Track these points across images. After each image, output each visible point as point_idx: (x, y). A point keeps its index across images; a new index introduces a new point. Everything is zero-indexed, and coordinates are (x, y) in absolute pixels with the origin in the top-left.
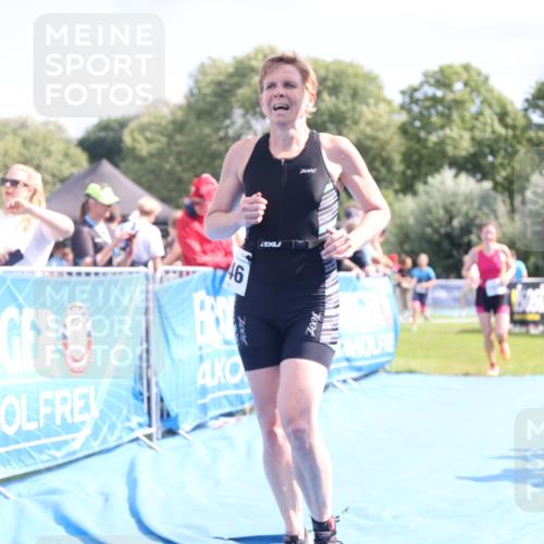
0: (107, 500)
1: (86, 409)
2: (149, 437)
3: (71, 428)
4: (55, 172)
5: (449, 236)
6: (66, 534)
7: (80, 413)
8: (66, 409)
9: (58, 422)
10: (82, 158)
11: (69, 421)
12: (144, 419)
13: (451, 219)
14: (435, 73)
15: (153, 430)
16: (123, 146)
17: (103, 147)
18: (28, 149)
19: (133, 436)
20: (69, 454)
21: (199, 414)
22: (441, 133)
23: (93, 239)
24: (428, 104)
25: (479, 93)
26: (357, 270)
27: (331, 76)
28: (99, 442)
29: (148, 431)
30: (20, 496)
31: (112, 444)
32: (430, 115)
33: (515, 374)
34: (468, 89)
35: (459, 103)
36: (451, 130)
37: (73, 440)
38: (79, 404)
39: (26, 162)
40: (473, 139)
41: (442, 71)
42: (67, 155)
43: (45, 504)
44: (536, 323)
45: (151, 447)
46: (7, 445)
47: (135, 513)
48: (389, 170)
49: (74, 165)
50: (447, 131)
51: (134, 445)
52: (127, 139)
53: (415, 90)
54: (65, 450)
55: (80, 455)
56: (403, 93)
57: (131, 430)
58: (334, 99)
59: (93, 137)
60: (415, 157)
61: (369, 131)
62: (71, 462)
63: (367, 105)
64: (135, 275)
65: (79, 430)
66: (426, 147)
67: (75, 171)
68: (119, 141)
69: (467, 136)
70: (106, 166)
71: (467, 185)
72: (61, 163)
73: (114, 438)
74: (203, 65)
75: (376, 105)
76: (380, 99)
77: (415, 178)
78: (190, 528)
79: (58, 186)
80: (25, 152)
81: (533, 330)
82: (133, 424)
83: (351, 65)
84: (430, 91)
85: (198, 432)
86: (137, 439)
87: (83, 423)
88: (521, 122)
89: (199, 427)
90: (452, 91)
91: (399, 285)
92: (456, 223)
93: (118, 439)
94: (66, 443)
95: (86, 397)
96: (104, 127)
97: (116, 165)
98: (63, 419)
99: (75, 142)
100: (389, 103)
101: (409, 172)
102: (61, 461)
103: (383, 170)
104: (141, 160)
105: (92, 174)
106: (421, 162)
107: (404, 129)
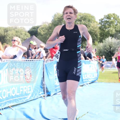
0: (35, 110)
1: (30, 90)
2: (44, 96)
3: (27, 94)
4: (23, 38)
5: (110, 52)
6: (26, 118)
7: (29, 91)
8: (26, 90)
9: (24, 93)
10: (29, 35)
11: (27, 93)
12: (43, 92)
13: (111, 48)
14: (107, 16)
15: (45, 95)
16: (38, 32)
17: (34, 33)
18: (17, 33)
19: (41, 96)
20: (26, 100)
21: (55, 91)
22: (108, 29)
23: (31, 53)
24: (105, 22)
25: (117, 20)
26: (90, 59)
27: (84, 16)
28: (33, 97)
29: (44, 95)
30: (16, 109)
31: (36, 98)
32: (106, 25)
34: (114, 19)
35: (112, 22)
36: (111, 28)
37: (27, 97)
38: (29, 89)
39: (17, 36)
40: (115, 30)
41: (108, 15)
42: (25, 34)
43: (21, 111)
45: (44, 99)
46: (13, 98)
47: (41, 113)
48: (97, 37)
49: (27, 37)
50: (110, 28)
51: (41, 98)
52: (39, 31)
53: (102, 19)
54: (26, 99)
55: (29, 100)
56: (100, 20)
57: (40, 95)
58: (84, 21)
59: (31, 30)
60: (102, 34)
61: (92, 28)
62: (27, 102)
63: (92, 23)
64: (41, 61)
65: (28, 95)
66: (105, 32)
67: (27, 38)
68: (37, 31)
69: (114, 29)
70: (34, 37)
71: (114, 40)
72: (24, 36)
73: (36, 97)
74: (55, 14)
75: (94, 23)
76: (94, 22)
77: (102, 39)
78: (53, 116)
79: (24, 41)
80: (17, 34)
82: (41, 94)
83: (88, 14)
84: (106, 20)
85: (55, 95)
86: (41, 97)
87: (29, 93)
89: (55, 94)
90: (111, 20)
91: (99, 63)
92: (112, 49)
93: (37, 97)
94: (26, 98)
95: (30, 88)
96: (34, 28)
97: (36, 37)
98: (25, 92)
99: (27, 32)
100: (97, 22)
101: (101, 38)
102: (25, 102)
103: (96, 37)
104: (42, 35)
105: (31, 39)
106: (104, 35)
107: (100, 28)
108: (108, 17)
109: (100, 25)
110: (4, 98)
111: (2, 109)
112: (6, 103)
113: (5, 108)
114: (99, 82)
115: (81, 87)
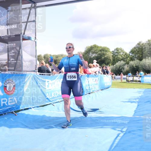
5: (119, 70)
26: (107, 74)
33: (127, 88)
35: (120, 52)
44: (130, 81)
48: (111, 61)
53: (114, 51)
61: (108, 56)
63: (107, 52)
71: (122, 62)
76: (109, 52)
81: (130, 82)
83: (105, 47)
84: (116, 51)
88: (129, 55)
89: (86, 94)
91: (112, 76)
92: (121, 68)
101: (113, 62)
106: (115, 60)
107: (112, 56)
108: (117, 49)
109: (112, 55)
110: (56, 96)
111: (55, 103)
112: (57, 99)
113: (56, 102)
114: (112, 88)
115: (101, 91)
